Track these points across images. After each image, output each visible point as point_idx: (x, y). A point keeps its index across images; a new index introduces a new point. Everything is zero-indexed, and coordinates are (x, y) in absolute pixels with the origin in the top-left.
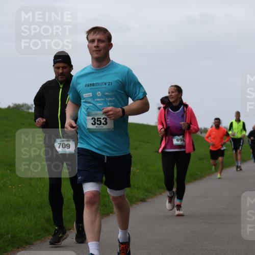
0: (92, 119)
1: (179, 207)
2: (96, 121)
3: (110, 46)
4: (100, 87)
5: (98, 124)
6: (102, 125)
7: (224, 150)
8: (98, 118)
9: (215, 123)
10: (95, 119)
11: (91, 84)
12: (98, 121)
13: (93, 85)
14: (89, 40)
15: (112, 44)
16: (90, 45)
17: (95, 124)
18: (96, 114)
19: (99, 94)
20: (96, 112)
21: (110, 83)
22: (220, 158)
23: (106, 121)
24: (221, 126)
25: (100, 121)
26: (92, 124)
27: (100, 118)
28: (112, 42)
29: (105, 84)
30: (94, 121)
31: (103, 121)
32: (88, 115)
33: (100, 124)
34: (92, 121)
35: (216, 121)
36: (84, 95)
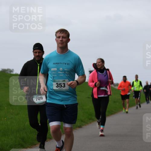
0: (56, 84)
1: (102, 131)
2: (59, 85)
3: (68, 40)
4: (62, 65)
5: (60, 87)
6: (62, 87)
7: (129, 95)
8: (60, 84)
9: (123, 79)
10: (58, 84)
11: (56, 63)
12: (60, 85)
13: (58, 63)
14: (57, 36)
15: (70, 39)
16: (57, 39)
17: (58, 87)
18: (59, 81)
19: (61, 69)
20: (59, 80)
21: (68, 64)
22: (127, 100)
23: (64, 85)
24: (127, 81)
25: (61, 85)
26: (56, 87)
27: (61, 84)
28: (70, 38)
29: (65, 64)
30: (58, 85)
31: (63, 85)
32: (54, 82)
33: (61, 87)
34: (56, 85)
35: (124, 78)
36: (52, 69)
